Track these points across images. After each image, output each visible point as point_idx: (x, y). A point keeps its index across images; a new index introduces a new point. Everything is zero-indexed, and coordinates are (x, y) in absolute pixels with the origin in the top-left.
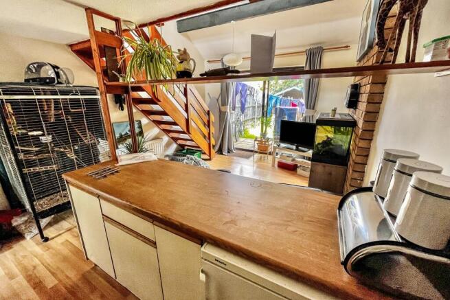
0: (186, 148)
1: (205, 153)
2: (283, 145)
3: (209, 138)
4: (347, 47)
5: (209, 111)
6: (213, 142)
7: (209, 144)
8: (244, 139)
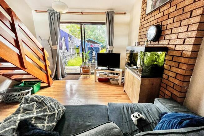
0: (23, 81)
1: (44, 82)
2: (100, 68)
3: (46, 70)
4: (125, 13)
5: (43, 49)
6: (50, 72)
7: (47, 74)
8: (68, 67)
